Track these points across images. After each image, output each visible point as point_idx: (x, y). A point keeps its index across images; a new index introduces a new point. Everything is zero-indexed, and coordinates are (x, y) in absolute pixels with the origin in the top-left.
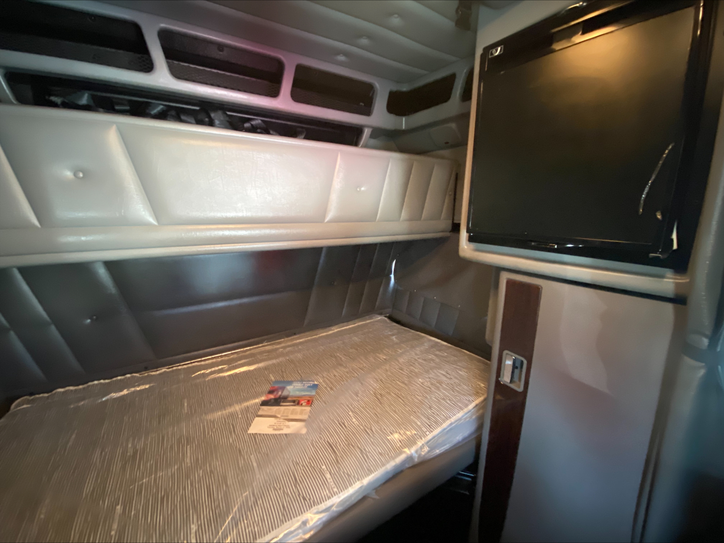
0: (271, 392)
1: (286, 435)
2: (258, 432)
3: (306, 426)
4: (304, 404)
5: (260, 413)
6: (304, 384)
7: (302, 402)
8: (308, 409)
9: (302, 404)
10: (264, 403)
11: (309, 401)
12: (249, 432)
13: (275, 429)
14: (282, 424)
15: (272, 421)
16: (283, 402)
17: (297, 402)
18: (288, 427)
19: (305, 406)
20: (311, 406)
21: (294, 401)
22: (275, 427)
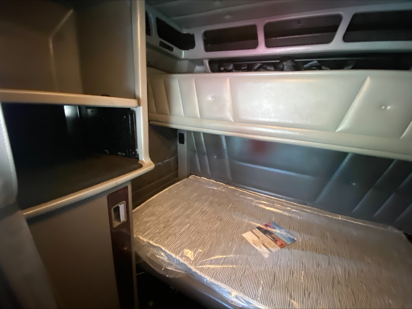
0: (266, 225)
1: (257, 250)
2: (246, 238)
3: (270, 255)
4: (278, 244)
5: (254, 231)
6: (288, 234)
7: (278, 242)
8: (279, 248)
9: (277, 243)
10: (259, 228)
11: (282, 244)
12: (243, 235)
13: (254, 243)
14: (259, 244)
15: (256, 238)
16: (268, 235)
17: (275, 240)
18: (261, 247)
19: (278, 245)
20: (282, 248)
21: (274, 238)
22: (255, 243)
